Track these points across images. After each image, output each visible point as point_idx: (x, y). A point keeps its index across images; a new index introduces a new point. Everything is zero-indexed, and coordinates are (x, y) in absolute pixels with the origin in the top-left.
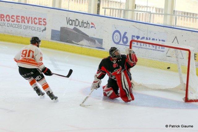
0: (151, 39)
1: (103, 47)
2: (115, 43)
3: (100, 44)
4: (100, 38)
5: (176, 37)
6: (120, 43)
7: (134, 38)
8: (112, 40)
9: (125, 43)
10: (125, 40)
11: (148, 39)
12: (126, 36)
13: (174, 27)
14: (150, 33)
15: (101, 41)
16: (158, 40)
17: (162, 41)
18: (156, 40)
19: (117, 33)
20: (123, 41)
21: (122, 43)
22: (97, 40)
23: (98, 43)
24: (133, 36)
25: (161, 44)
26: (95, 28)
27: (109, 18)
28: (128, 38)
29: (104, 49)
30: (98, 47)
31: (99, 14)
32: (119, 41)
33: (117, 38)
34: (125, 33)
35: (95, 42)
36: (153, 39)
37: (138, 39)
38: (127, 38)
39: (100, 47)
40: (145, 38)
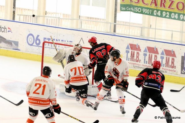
0: (60, 40)
1: (19, 48)
2: (29, 44)
3: (16, 46)
4: (16, 41)
5: (82, 38)
6: (33, 45)
7: (45, 40)
8: (27, 42)
9: (38, 45)
10: (38, 42)
11: (58, 40)
12: (38, 38)
13: (80, 30)
14: (60, 35)
15: (17, 43)
16: (66, 41)
17: (70, 42)
18: (65, 41)
19: (31, 36)
20: (36, 43)
21: (36, 45)
22: (14, 43)
23: (14, 45)
24: (45, 38)
25: (69, 44)
26: (12, 32)
27: (23, 24)
28: (41, 40)
29: (20, 50)
30: (15, 48)
31: (14, 20)
32: (32, 43)
33: (31, 40)
34: (38, 36)
35: (11, 44)
36: (62, 41)
37: (49, 40)
38: (39, 41)
39: (16, 48)
40: (55, 40)
